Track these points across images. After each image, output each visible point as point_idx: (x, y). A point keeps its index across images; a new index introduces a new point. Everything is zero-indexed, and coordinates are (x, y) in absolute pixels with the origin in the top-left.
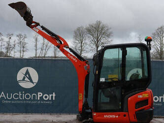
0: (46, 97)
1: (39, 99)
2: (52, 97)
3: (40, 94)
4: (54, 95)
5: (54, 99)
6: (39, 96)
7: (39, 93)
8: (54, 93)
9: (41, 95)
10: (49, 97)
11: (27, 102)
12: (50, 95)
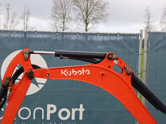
0: (64, 114)
1: (48, 118)
2: (77, 113)
3: (51, 109)
4: (81, 109)
5: (81, 118)
6: (49, 112)
7: (49, 106)
8: (81, 106)
10: (71, 114)
12: (74, 110)
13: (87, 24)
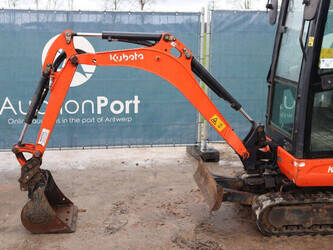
1: (99, 112)
2: (132, 106)
3: (102, 101)
4: (136, 101)
5: (136, 111)
7: (99, 98)
8: (136, 97)
9: (106, 103)
10: (124, 107)
11: (72, 120)
12: (128, 103)
13: (143, 5)
